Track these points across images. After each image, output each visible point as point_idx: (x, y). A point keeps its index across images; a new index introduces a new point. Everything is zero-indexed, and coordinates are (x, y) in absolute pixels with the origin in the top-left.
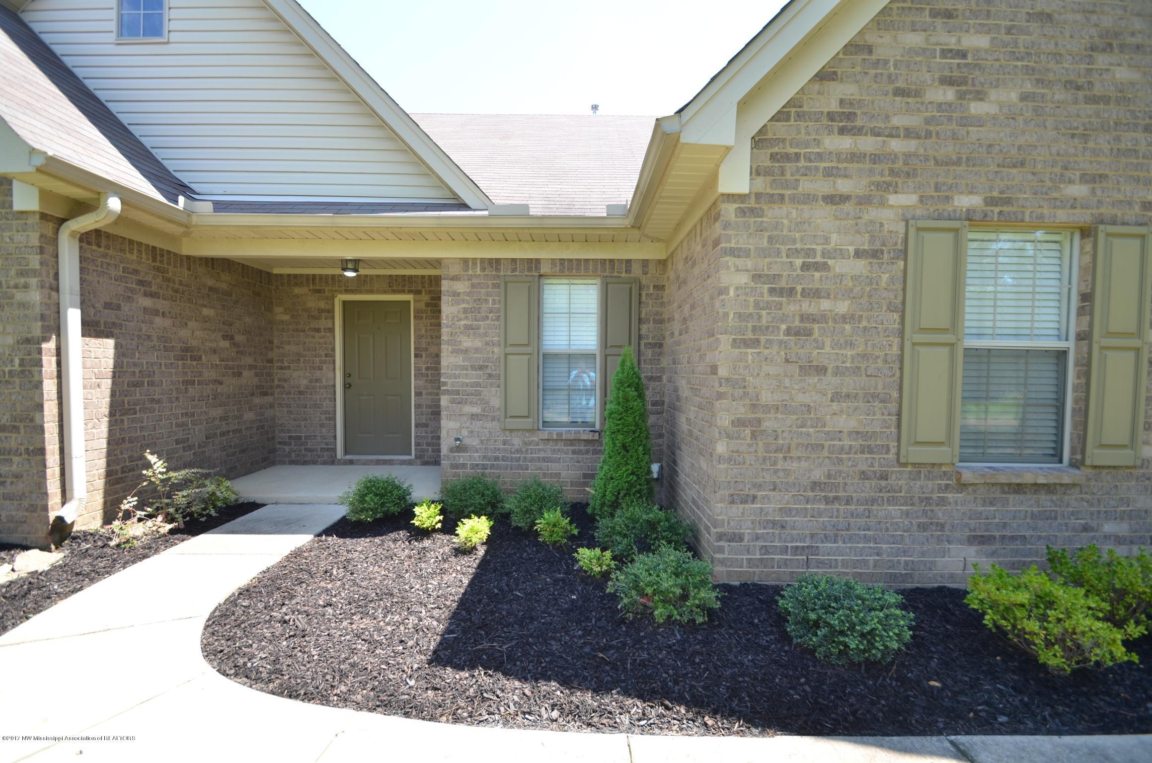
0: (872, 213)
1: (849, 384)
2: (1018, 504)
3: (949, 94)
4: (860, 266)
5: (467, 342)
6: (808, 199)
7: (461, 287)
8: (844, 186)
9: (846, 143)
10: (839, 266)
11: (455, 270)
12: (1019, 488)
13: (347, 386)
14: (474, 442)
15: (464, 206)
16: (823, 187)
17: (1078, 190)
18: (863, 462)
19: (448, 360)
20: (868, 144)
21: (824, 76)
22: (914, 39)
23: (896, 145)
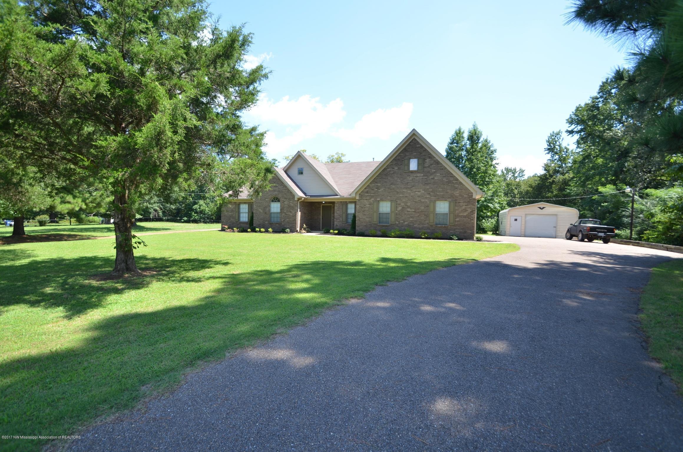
0: (370, 201)
1: (368, 216)
2: (384, 228)
3: (377, 189)
4: (369, 205)
5: (338, 212)
6: (364, 199)
7: (337, 205)
8: (367, 198)
9: (367, 194)
10: (367, 205)
11: (337, 203)
12: (384, 226)
13: (322, 219)
14: (338, 225)
15: (337, 195)
16: (365, 198)
17: (389, 198)
18: (369, 223)
19: (335, 214)
20: (369, 194)
21: (365, 188)
22: (373, 185)
23: (372, 194)
